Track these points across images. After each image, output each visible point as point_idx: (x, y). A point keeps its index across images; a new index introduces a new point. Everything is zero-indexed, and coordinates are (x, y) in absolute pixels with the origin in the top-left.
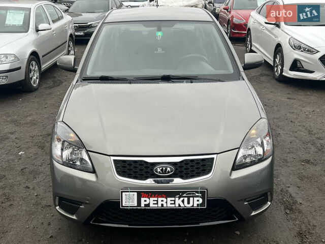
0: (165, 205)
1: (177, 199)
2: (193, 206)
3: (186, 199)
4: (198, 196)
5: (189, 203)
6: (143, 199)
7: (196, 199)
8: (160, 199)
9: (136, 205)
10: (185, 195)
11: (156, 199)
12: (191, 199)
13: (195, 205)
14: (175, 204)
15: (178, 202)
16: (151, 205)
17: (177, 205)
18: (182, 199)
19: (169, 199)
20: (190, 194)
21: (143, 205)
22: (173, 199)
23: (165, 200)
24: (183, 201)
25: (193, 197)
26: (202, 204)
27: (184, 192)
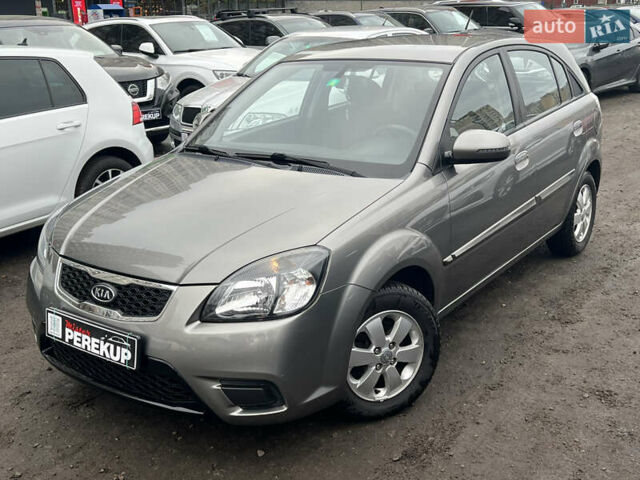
0: (89, 349)
1: (102, 342)
2: (119, 361)
3: (112, 346)
4: (125, 347)
5: (115, 355)
6: (67, 330)
7: (124, 350)
8: (85, 337)
9: (60, 337)
10: (111, 339)
11: (80, 334)
12: (118, 348)
13: (123, 361)
14: (99, 349)
15: (104, 348)
16: (75, 343)
17: (102, 354)
18: (107, 344)
19: (94, 340)
20: (117, 339)
21: (67, 340)
22: (98, 341)
23: (88, 338)
24: (109, 348)
25: (121, 346)
26: (131, 362)
27: (110, 335)
